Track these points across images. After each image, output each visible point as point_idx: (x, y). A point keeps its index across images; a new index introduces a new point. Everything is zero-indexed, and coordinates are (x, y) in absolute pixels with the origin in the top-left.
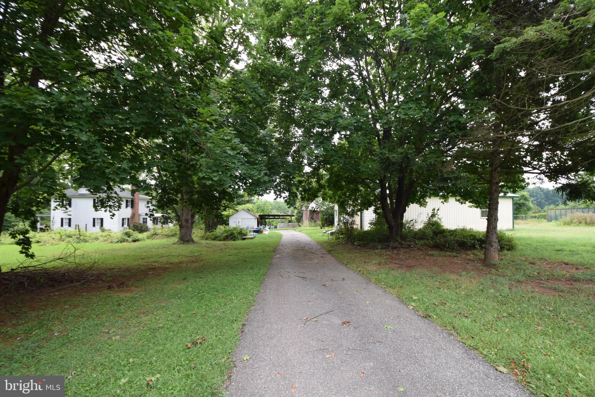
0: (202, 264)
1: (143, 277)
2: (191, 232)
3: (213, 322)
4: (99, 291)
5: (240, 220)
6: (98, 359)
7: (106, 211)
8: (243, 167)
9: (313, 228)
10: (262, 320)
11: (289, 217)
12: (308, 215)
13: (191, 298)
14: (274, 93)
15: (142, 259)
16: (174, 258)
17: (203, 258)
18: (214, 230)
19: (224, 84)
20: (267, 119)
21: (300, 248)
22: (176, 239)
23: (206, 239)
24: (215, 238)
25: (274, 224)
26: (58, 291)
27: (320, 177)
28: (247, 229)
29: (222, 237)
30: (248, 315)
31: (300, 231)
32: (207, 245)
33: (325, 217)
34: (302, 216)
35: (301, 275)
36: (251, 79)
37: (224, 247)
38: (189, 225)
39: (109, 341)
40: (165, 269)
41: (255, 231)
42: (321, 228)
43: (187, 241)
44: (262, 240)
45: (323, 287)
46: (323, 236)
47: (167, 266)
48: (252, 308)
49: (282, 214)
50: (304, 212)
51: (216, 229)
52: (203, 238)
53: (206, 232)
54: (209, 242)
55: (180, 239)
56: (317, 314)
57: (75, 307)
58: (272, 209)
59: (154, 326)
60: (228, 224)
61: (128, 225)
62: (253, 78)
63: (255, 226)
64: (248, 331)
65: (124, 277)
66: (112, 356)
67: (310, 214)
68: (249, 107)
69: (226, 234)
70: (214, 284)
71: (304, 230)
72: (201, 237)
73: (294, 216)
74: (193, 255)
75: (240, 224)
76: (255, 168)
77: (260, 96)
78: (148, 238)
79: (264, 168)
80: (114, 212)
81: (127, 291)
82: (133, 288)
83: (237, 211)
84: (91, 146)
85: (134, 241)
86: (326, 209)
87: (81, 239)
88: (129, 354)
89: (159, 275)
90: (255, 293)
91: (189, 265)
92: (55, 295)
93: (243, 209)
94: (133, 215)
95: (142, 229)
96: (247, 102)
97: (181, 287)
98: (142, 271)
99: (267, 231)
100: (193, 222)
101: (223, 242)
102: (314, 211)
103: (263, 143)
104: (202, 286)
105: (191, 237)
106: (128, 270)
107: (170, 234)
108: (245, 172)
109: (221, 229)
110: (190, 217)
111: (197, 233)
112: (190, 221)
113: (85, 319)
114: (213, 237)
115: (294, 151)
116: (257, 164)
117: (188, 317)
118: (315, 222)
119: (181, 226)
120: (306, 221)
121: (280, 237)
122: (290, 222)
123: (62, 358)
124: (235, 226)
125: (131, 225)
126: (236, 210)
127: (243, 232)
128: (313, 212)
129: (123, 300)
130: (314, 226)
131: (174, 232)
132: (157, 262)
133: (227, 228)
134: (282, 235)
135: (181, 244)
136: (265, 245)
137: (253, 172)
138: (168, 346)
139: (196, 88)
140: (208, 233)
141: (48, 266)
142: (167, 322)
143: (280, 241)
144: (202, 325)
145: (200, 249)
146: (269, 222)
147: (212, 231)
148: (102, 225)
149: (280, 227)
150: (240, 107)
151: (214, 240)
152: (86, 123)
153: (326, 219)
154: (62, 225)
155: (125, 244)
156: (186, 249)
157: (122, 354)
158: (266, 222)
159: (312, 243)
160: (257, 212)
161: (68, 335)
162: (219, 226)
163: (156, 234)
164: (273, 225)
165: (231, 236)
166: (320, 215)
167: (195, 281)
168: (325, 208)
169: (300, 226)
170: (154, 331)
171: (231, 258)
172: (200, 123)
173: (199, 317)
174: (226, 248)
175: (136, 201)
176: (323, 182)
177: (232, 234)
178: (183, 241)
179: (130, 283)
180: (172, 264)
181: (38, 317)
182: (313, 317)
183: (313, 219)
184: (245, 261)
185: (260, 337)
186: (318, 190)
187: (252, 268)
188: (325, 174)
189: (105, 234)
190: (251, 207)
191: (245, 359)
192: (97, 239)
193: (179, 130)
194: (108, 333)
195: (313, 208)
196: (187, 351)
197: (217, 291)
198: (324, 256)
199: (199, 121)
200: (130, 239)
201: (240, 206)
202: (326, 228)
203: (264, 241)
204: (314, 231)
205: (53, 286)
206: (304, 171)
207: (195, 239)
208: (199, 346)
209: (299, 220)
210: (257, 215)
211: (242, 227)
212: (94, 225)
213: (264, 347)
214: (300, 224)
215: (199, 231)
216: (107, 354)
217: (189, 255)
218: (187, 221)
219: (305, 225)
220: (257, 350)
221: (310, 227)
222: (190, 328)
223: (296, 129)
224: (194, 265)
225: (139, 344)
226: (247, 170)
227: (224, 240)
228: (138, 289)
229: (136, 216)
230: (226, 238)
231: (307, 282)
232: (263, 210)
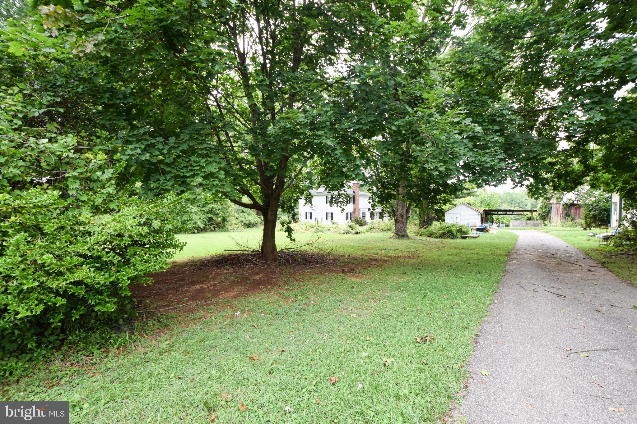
0: (419, 260)
1: (367, 266)
2: (406, 227)
3: (440, 323)
4: (336, 273)
5: (459, 216)
6: (342, 329)
7: (337, 206)
8: (471, 153)
9: (569, 229)
10: (500, 335)
11: (528, 213)
12: (561, 210)
13: (414, 293)
14: (512, 50)
15: (365, 250)
16: (391, 252)
17: (420, 255)
18: (429, 227)
19: (447, 59)
20: (500, 87)
21: (548, 255)
22: (391, 234)
23: (421, 235)
24: (430, 235)
25: (505, 222)
26: (309, 269)
27: (586, 156)
28: (468, 225)
29: (437, 235)
30: (481, 325)
31: (547, 232)
32: (423, 242)
33: (592, 213)
34: (549, 212)
35: (553, 290)
36: (481, 43)
37: (441, 245)
38: (404, 220)
39: (348, 317)
40: (385, 262)
41: (478, 230)
42: (585, 229)
43: (402, 236)
44: (488, 241)
45: (596, 313)
46: (589, 240)
47: (386, 258)
48: (486, 319)
49: (517, 208)
50: (553, 206)
51: (430, 225)
52: (417, 233)
53: (420, 228)
54: (424, 238)
55: (395, 233)
56: (587, 348)
57: (322, 283)
58: (502, 203)
59: (383, 313)
60: (444, 220)
61: (351, 219)
62: (484, 40)
63: (479, 224)
64: (484, 343)
65: (353, 264)
66: (353, 330)
67: (565, 209)
68: (477, 79)
69: (443, 231)
70: (436, 283)
71: (552, 230)
72: (415, 233)
73: (536, 211)
74: (409, 250)
75: (459, 221)
76: (487, 153)
77: (495, 60)
78: (367, 231)
79: (499, 152)
80: (343, 207)
81: (358, 277)
82: (361, 275)
83: (455, 205)
84: (334, 149)
85: (357, 233)
86: (595, 202)
87: (318, 230)
88: (365, 332)
89: (380, 266)
90: (488, 302)
91: (406, 260)
92: (308, 272)
93: (463, 204)
94: (355, 210)
95: (361, 223)
96: (475, 72)
97: (403, 280)
98: (366, 260)
99: (494, 230)
100: (407, 218)
101: (440, 240)
102: (573, 205)
103: (498, 119)
104: (423, 284)
105: (405, 232)
106: (354, 258)
107: (386, 228)
108: (474, 159)
109: (436, 226)
110: (404, 211)
111: (412, 228)
112: (405, 216)
113: (329, 294)
114: (428, 233)
115: (543, 123)
116: (489, 148)
117: (413, 311)
118: (573, 219)
119: (396, 221)
120: (556, 218)
121: (516, 238)
122: (529, 219)
123: (318, 321)
124: (453, 223)
125: (353, 219)
126: (453, 204)
127: (463, 229)
128: (570, 206)
129: (355, 284)
130: (571, 226)
131: (389, 227)
132: (377, 254)
133: (444, 224)
134: (518, 236)
135: (396, 238)
136: (494, 247)
137: (484, 159)
138: (398, 334)
139: (415, 74)
140: (423, 229)
141: (303, 249)
142: (394, 312)
143: (515, 244)
144: (428, 323)
145: (415, 245)
146: (497, 219)
147: (427, 227)
148: (332, 219)
149: (513, 226)
150: (465, 81)
151: (429, 236)
152: (328, 130)
153: (594, 216)
154: (306, 218)
155: (349, 235)
156: (401, 245)
157: (360, 331)
158: (493, 219)
159: (569, 249)
160: (481, 206)
161: (319, 304)
162: (434, 222)
163: (373, 228)
164: (503, 223)
165: (448, 234)
166: (583, 211)
167: (416, 277)
168: (593, 199)
169: (545, 225)
170: (383, 317)
171: (451, 258)
172: (425, 110)
173: (424, 314)
174: (443, 247)
175: (356, 197)
176: (592, 162)
177: (450, 231)
178: (399, 236)
179: (358, 270)
180: (390, 257)
181: (300, 286)
182: (580, 350)
183: (569, 216)
184: (469, 263)
185: (500, 355)
186: (584, 174)
187: (479, 273)
188: (596, 150)
189: (335, 226)
190: (473, 201)
191: (483, 373)
192: (329, 230)
193: (403, 122)
194: (347, 309)
195: (570, 200)
196: (417, 345)
197: (440, 292)
198: (593, 269)
199: (423, 108)
200: (353, 232)
201: (458, 200)
202: (595, 230)
203: (492, 241)
204: (571, 232)
205: (306, 265)
206: (559, 149)
207: (410, 235)
208: (428, 343)
209: (545, 216)
210: (481, 210)
211: (462, 224)
212: (327, 219)
213: (507, 367)
214: (546, 222)
215: (413, 226)
216: (348, 327)
217: (405, 250)
218: (402, 216)
219: (554, 223)
220: (498, 369)
221: (563, 226)
222: (417, 322)
223: (546, 90)
224: (411, 261)
225: (372, 325)
226: (476, 157)
227: (441, 237)
228: (365, 276)
229: (357, 210)
230: (443, 236)
231: (566, 302)
232: (489, 204)
